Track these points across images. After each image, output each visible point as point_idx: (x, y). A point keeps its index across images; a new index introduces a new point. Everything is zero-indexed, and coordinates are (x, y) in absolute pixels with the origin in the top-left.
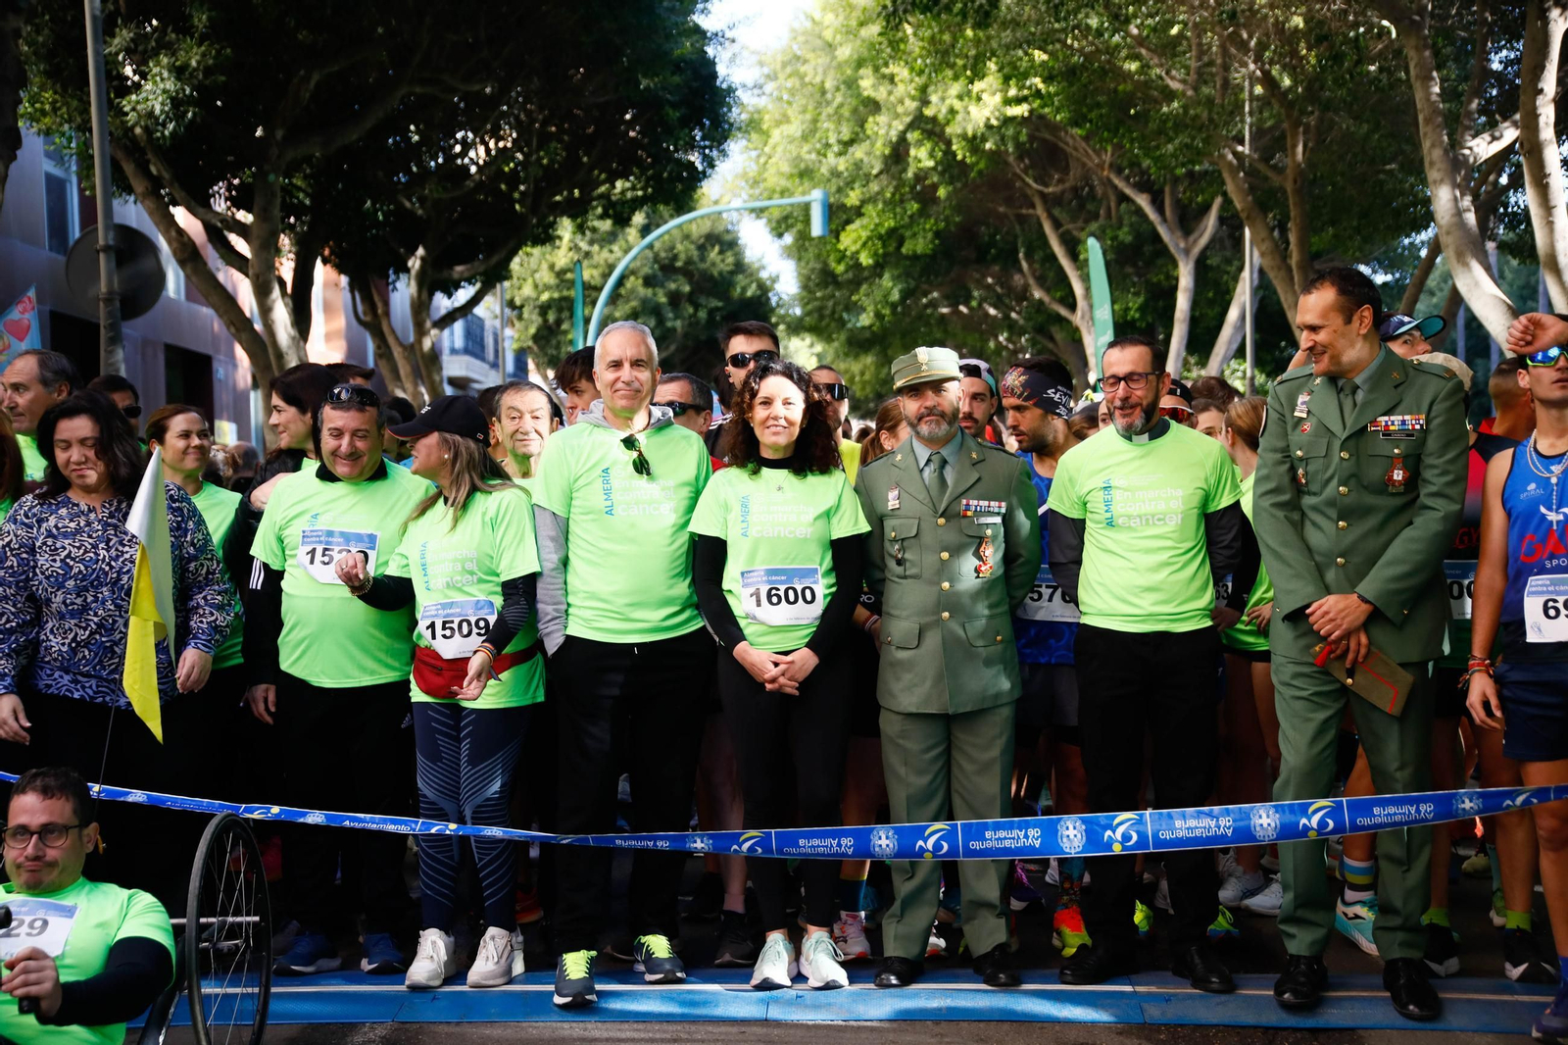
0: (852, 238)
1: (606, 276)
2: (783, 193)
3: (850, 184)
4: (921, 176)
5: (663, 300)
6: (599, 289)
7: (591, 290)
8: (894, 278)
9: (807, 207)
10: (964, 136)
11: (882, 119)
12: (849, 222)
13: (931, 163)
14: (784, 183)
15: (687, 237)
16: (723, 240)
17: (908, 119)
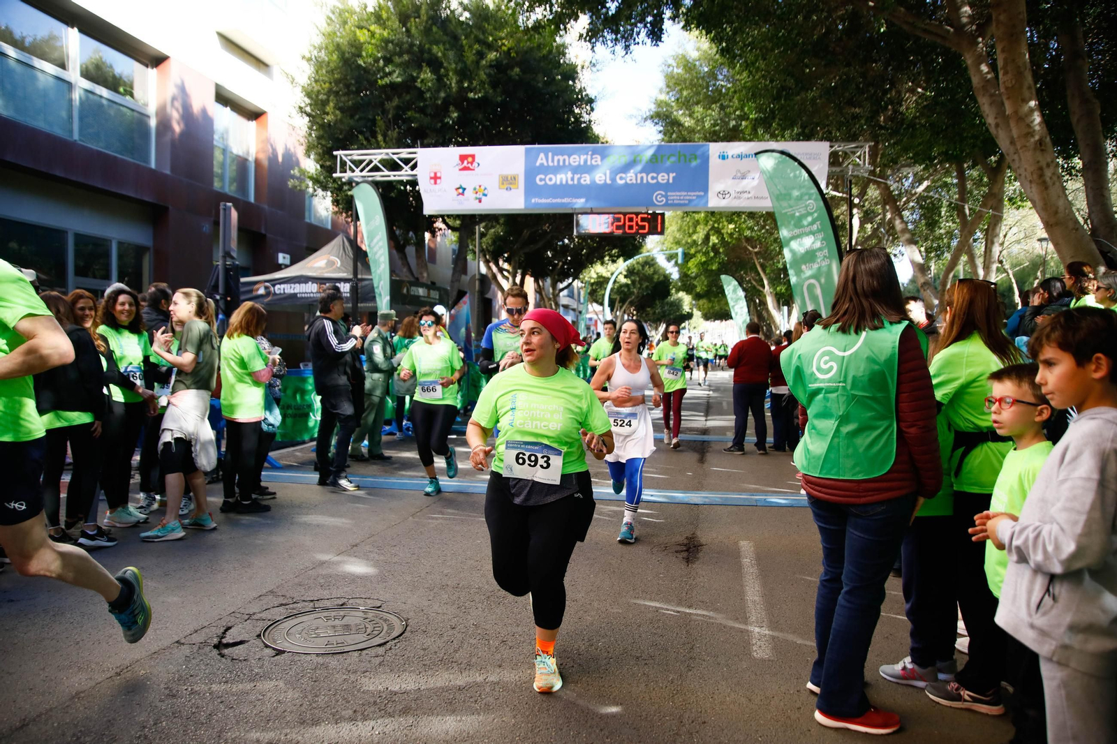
0: (690, 264)
1: (612, 274)
2: (670, 249)
3: (692, 247)
4: (714, 245)
5: (629, 282)
6: (609, 279)
7: (607, 280)
8: (706, 277)
9: (677, 254)
10: (727, 233)
11: (702, 227)
12: (691, 258)
13: (717, 241)
14: (670, 245)
15: (638, 263)
16: (650, 262)
17: (710, 227)
